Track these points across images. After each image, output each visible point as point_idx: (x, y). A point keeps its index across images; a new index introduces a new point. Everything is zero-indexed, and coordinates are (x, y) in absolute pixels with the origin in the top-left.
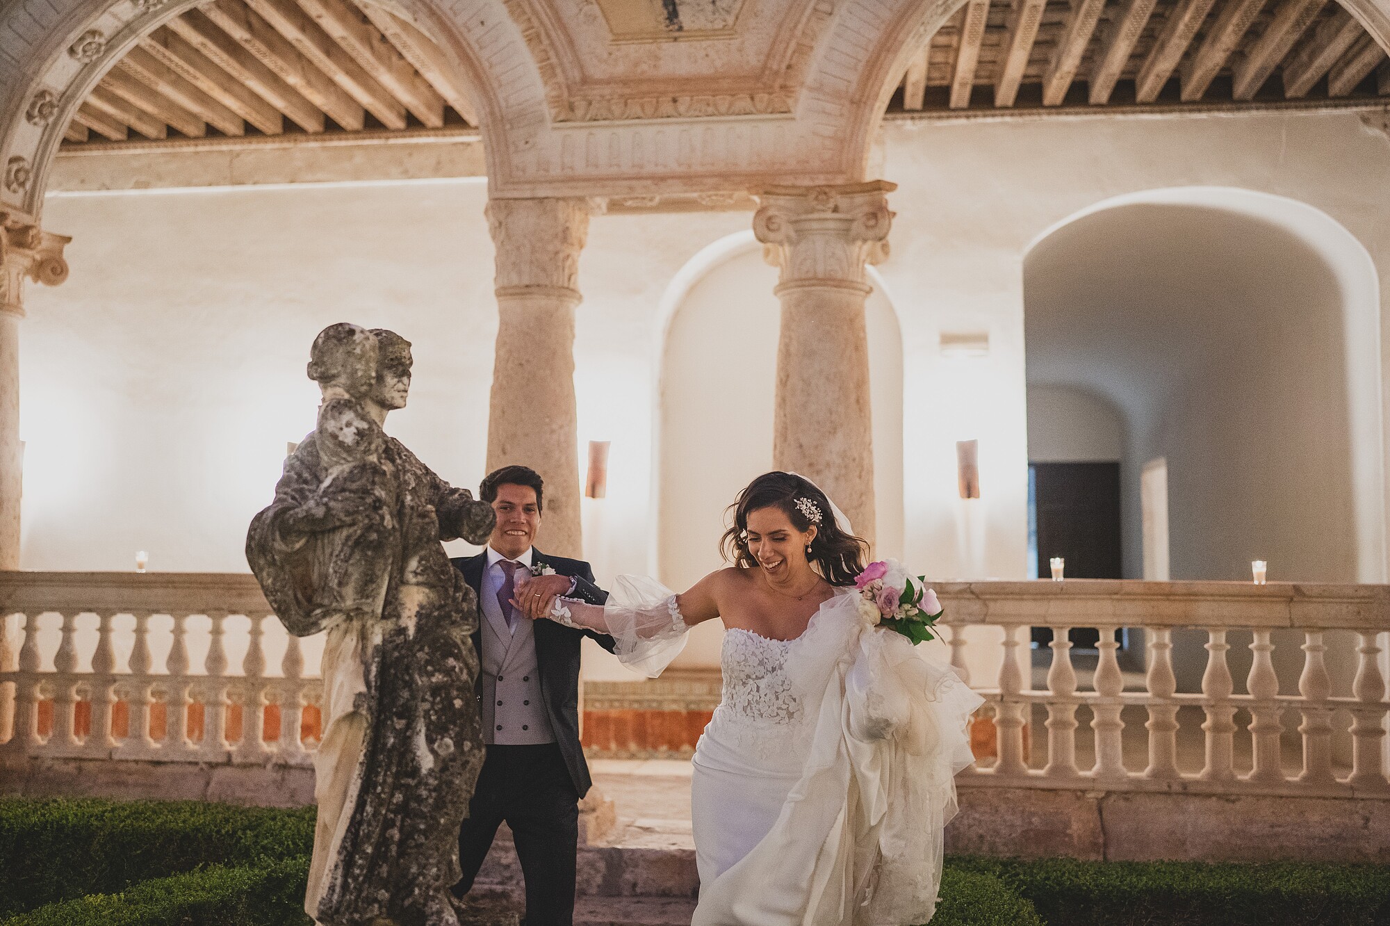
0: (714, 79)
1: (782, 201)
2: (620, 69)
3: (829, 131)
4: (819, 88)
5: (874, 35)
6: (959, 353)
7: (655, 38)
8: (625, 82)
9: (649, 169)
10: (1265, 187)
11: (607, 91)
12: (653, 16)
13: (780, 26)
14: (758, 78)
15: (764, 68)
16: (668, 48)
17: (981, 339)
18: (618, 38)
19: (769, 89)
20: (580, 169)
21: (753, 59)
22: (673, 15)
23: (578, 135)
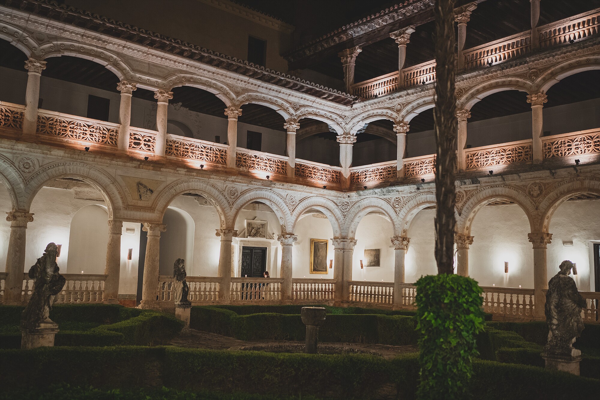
0: (145, 207)
1: (153, 225)
2: (133, 204)
3: (158, 216)
4: (157, 210)
5: (165, 204)
6: (129, 232)
7: (138, 200)
8: (134, 206)
9: (135, 218)
10: (180, 208)
11: (131, 207)
12: (139, 197)
13: (154, 201)
14: (151, 208)
15: (152, 207)
16: (139, 201)
17: (134, 230)
18: (133, 199)
19: (152, 210)
20: (126, 217)
21: (150, 205)
22: (141, 198)
23: (126, 212)
